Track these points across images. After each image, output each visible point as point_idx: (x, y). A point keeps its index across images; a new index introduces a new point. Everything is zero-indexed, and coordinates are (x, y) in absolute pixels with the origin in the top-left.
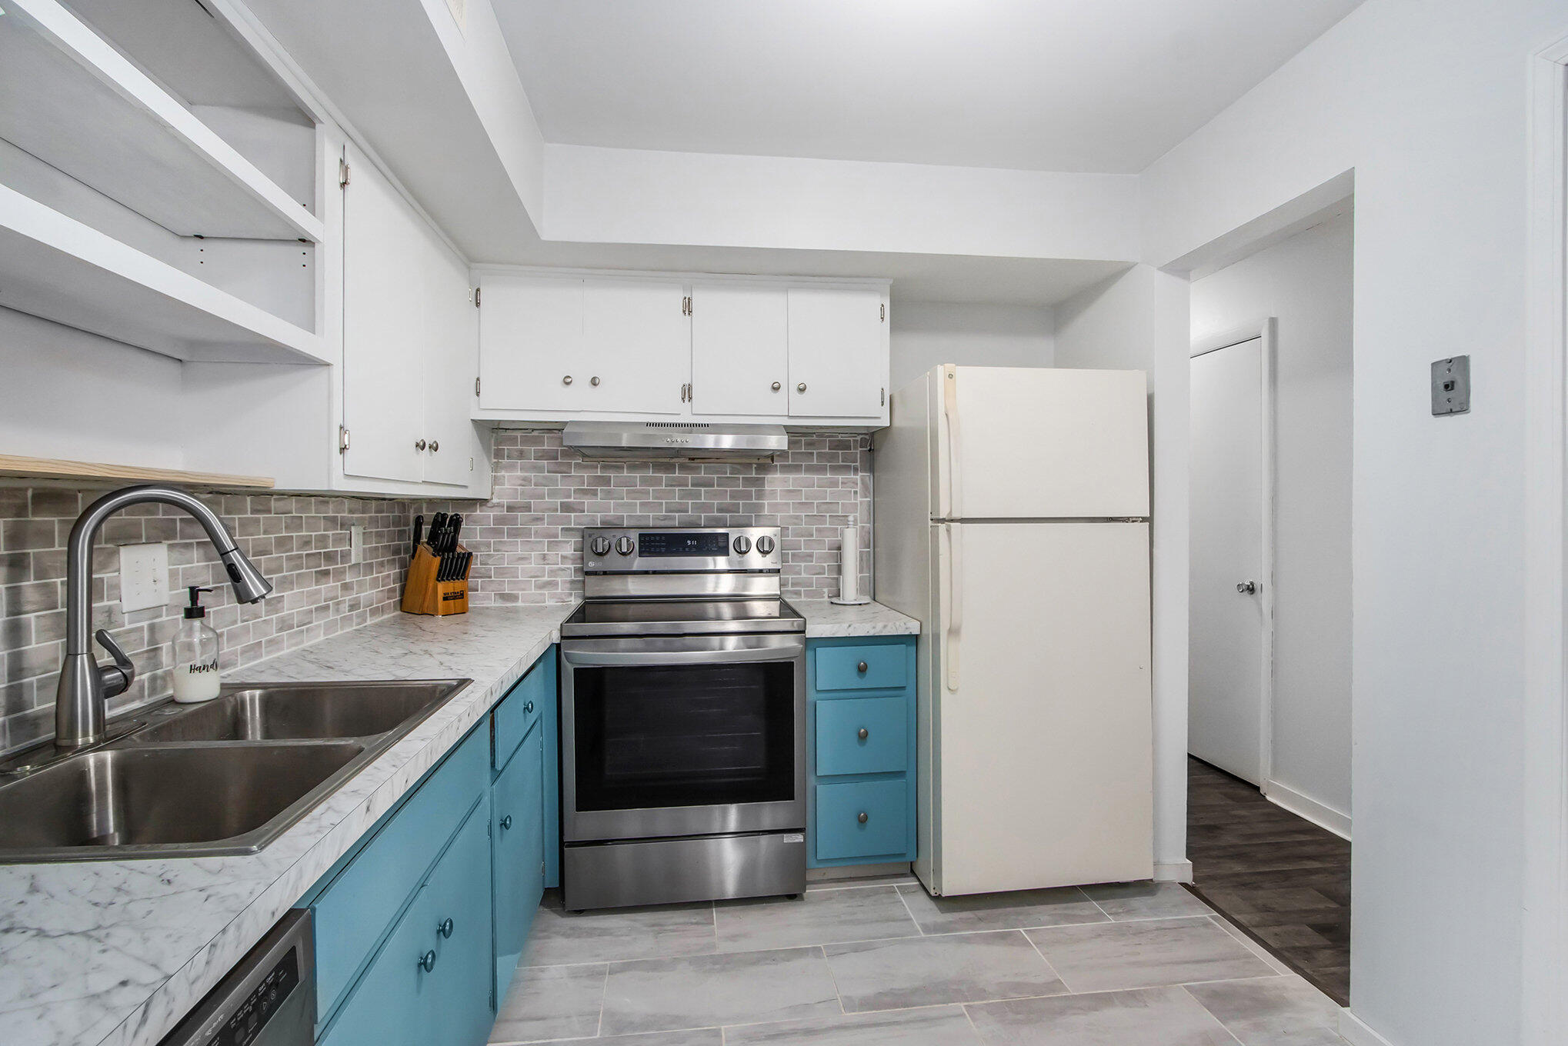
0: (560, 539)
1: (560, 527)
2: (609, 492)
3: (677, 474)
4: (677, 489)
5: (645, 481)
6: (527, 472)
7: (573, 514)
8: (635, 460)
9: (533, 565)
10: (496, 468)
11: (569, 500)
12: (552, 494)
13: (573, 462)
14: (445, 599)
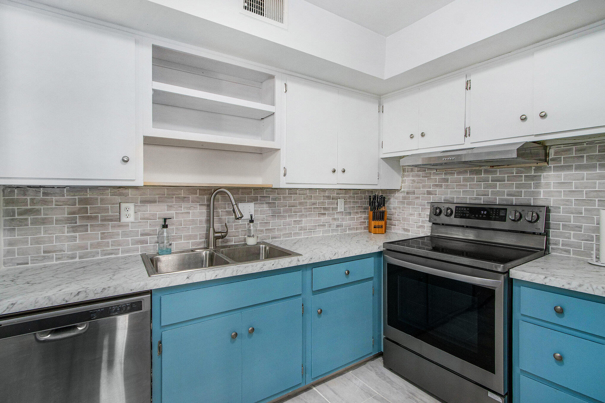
0: (426, 207)
1: (427, 201)
2: (447, 185)
3: (483, 176)
4: (483, 183)
5: (465, 180)
6: (413, 177)
7: (431, 196)
8: (460, 169)
9: (415, 218)
10: (403, 176)
11: (430, 189)
12: (424, 187)
13: (432, 172)
14: (375, 227)
